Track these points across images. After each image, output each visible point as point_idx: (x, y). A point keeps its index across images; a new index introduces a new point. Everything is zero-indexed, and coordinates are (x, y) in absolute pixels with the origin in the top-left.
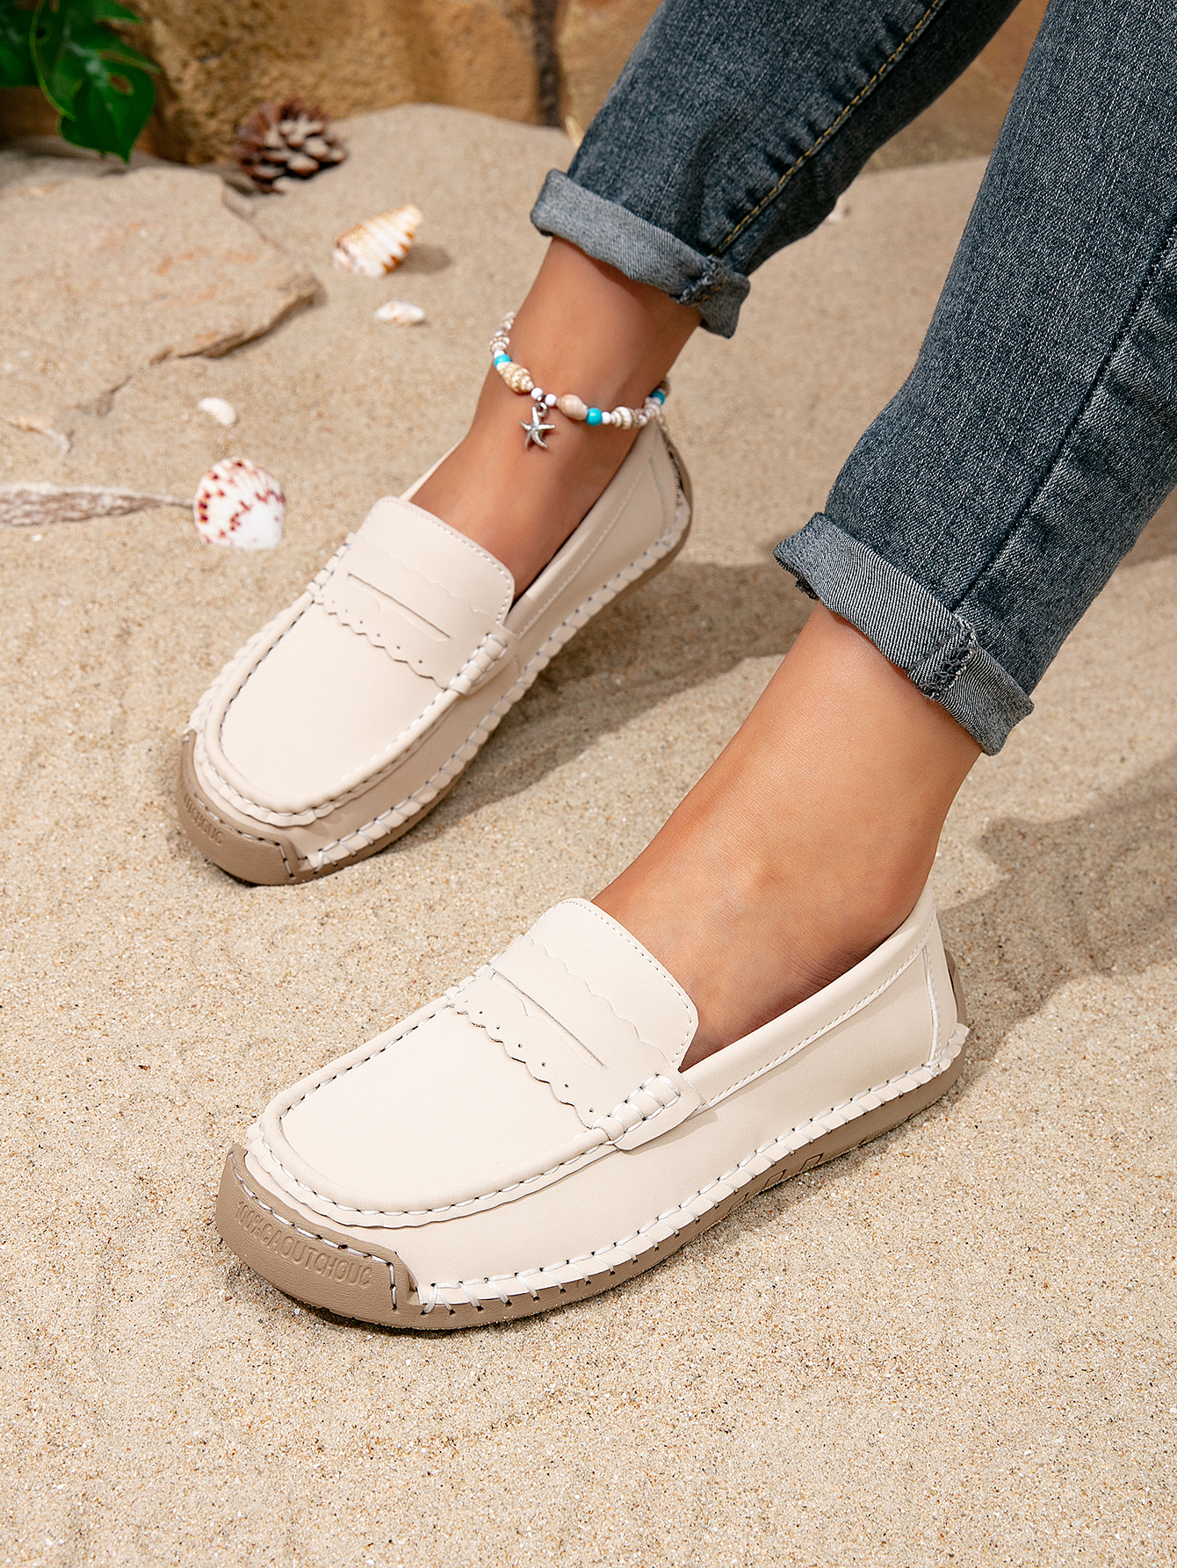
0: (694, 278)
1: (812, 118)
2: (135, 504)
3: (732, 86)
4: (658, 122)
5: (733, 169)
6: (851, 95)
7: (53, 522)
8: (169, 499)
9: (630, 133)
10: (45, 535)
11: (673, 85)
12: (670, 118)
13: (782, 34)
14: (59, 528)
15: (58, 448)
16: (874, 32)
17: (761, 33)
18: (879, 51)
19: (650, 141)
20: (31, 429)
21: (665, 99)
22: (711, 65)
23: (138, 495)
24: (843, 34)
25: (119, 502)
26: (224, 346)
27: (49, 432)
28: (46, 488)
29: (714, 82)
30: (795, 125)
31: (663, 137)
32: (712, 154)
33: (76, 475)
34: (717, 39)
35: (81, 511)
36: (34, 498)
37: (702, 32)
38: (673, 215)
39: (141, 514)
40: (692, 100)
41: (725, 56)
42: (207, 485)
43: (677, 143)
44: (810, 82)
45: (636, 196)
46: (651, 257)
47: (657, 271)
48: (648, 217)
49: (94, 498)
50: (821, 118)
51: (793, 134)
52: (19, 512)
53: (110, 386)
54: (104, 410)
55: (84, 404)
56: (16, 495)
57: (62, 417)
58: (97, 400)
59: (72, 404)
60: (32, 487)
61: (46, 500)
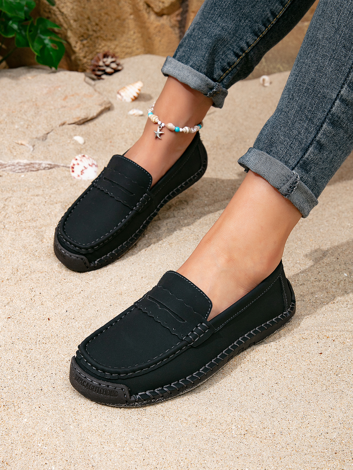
0: (211, 89)
1: (248, 41)
2: (52, 166)
3: (223, 30)
4: (201, 41)
5: (223, 56)
6: (260, 34)
7: (28, 171)
8: (62, 165)
9: (193, 45)
10: (25, 175)
11: (206, 30)
12: (204, 40)
13: (239, 15)
14: (29, 173)
15: (30, 149)
16: (267, 14)
17: (233, 14)
18: (268, 20)
19: (198, 47)
20: (22, 144)
21: (203, 34)
22: (217, 24)
23: (53, 164)
24: (257, 15)
25: (47, 166)
26: (82, 121)
27: (27, 145)
28: (25, 161)
29: (219, 29)
30: (243, 43)
31: (202, 45)
32: (217, 51)
33: (34, 158)
34: (220, 16)
35: (36, 168)
36: (22, 164)
37: (215, 14)
38: (205, 69)
39: (54, 169)
40: (211, 34)
41: (222, 21)
42: (74, 162)
43: (207, 47)
44: (247, 30)
45: (194, 63)
46: (199, 82)
47: (200, 86)
48: (198, 70)
49: (40, 164)
50: (250, 41)
51: (242, 46)
52: (17, 169)
53: (47, 132)
54: (44, 139)
55: (38, 137)
56: (17, 164)
57: (31, 141)
58: (42, 136)
59: (35, 137)
60: (21, 161)
61: (25, 165)
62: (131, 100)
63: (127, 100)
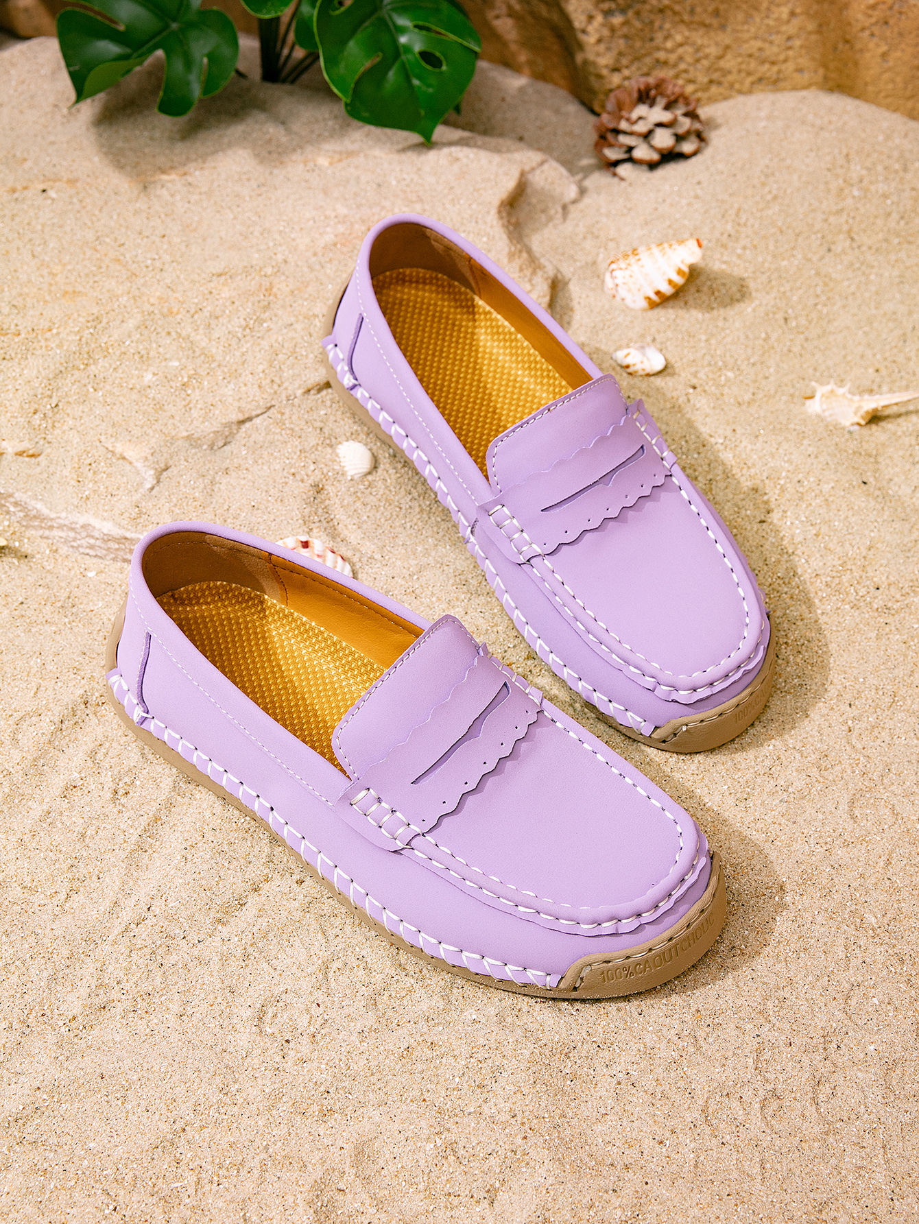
7: (114, 559)
10: (99, 571)
15: (140, 484)
20: (124, 458)
27: (139, 465)
28: (108, 527)
33: (142, 520)
36: (96, 534)
52: (85, 544)
53: (241, 417)
54: (221, 444)
55: (196, 435)
56: (82, 527)
57: (164, 449)
58: (215, 432)
59: (185, 434)
60: (96, 523)
61: (108, 539)
62: (644, 304)
63: (629, 302)
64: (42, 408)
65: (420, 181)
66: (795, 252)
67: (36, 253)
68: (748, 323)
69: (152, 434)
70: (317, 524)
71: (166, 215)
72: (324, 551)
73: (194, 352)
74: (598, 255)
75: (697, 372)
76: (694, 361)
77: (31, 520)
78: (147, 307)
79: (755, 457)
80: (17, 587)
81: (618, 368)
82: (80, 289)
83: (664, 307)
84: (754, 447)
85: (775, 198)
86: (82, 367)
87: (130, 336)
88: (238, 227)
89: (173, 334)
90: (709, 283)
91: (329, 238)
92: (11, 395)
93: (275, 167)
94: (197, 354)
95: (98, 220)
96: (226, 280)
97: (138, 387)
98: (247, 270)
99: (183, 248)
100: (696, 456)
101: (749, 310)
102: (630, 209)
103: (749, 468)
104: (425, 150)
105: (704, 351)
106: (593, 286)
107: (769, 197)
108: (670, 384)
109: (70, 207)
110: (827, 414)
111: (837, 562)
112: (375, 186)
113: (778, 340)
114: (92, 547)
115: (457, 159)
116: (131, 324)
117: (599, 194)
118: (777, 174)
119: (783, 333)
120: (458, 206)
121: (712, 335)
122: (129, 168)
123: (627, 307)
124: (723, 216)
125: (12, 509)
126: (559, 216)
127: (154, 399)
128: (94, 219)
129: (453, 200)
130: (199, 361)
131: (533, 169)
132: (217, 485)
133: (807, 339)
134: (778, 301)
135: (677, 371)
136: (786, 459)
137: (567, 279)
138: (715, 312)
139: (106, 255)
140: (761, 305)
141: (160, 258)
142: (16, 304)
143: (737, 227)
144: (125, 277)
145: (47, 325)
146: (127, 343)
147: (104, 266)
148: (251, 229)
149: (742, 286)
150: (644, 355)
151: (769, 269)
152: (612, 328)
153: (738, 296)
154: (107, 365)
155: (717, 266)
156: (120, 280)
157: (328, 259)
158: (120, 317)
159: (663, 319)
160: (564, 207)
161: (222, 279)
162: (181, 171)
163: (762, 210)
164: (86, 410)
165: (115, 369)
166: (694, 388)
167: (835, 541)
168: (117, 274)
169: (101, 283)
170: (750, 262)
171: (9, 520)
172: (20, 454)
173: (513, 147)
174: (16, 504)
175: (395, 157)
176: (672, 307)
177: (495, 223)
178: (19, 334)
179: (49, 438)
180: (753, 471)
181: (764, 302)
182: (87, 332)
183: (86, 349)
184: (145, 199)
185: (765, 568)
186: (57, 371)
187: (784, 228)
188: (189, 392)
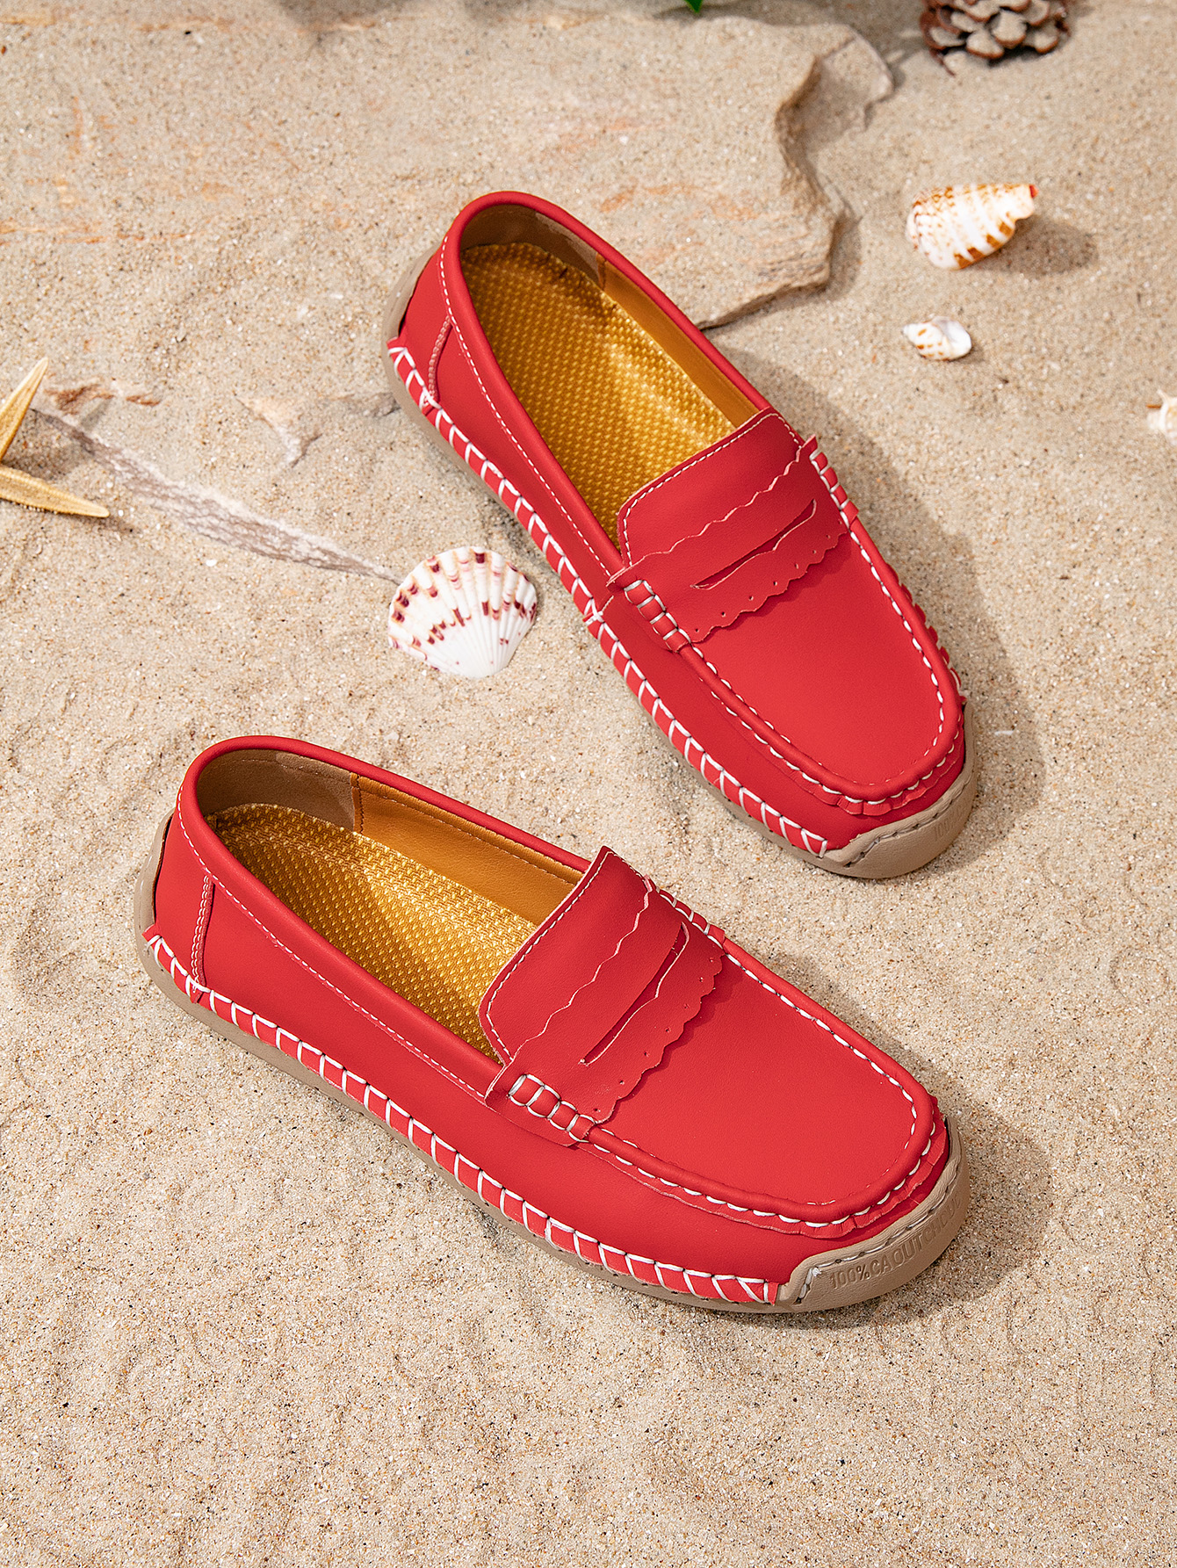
2: (337, 562)
7: (241, 547)
8: (381, 570)
10: (221, 560)
14: (246, 555)
15: (281, 456)
20: (263, 419)
23: (344, 554)
27: (282, 430)
28: (236, 508)
33: (279, 503)
35: (273, 548)
36: (221, 514)
42: (421, 575)
49: (289, 540)
54: (387, 410)
55: (356, 397)
56: (204, 502)
57: (315, 412)
58: (380, 395)
59: (343, 394)
60: (222, 500)
61: (235, 521)
62: (953, 263)
63: (934, 258)
64: (164, 341)
65: (679, 66)
66: (1164, 204)
67: (172, 125)
68: (1088, 297)
69: (301, 390)
70: (499, 528)
71: (344, 85)
72: (503, 568)
73: (364, 281)
74: (904, 180)
75: (1012, 359)
76: (1010, 344)
77: (141, 483)
78: (308, 215)
79: (1067, 490)
80: (118, 572)
81: (909, 347)
82: (226, 182)
83: (980, 268)
84: (1068, 477)
85: (1147, 126)
86: (220, 289)
87: (283, 254)
88: (435, 111)
89: (339, 254)
90: (1044, 238)
91: (552, 138)
92: (127, 320)
93: (491, 25)
94: (367, 285)
95: (255, 83)
96: (413, 185)
97: (289, 324)
98: (441, 175)
99: (362, 135)
100: (992, 478)
101: (1093, 279)
102: (954, 121)
103: (1057, 503)
104: (691, 18)
105: (1024, 332)
106: (891, 228)
107: (1139, 125)
108: (974, 375)
109: (219, 60)
110: (1172, 435)
111: (1150, 644)
112: (619, 68)
113: (1125, 324)
114: (214, 528)
115: (732, 37)
116: (287, 236)
117: (918, 90)
118: (1154, 92)
119: (1134, 314)
120: (724, 108)
121: (1039, 310)
122: (299, 10)
123: (932, 265)
124: (1075, 146)
125: (118, 467)
126: (860, 121)
127: (307, 343)
128: (250, 80)
129: (719, 97)
130: (369, 295)
131: (833, 52)
132: (378, 465)
133: (1163, 326)
134: (1132, 270)
135: (986, 354)
136: (1106, 497)
137: (857, 218)
138: (1047, 278)
139: (261, 136)
140: (1109, 273)
141: (331, 146)
142: (142, 196)
143: (1091, 163)
144: (283, 170)
145: (180, 228)
146: (279, 262)
147: (258, 152)
148: (452, 115)
149: (1088, 245)
150: (944, 333)
151: (1127, 224)
152: (908, 291)
153: (1080, 258)
154: (251, 290)
155: (1058, 215)
156: (277, 174)
157: (546, 168)
158: (273, 226)
159: (976, 284)
160: (869, 109)
161: (410, 182)
162: (369, 19)
163: (1127, 142)
164: (221, 349)
165: (261, 296)
166: (1006, 382)
167: (1151, 616)
168: (273, 165)
169: (252, 176)
170: (1102, 214)
171: (113, 481)
172: (134, 399)
173: (810, 17)
174: (123, 462)
175: (651, 25)
176: (991, 269)
177: (770, 137)
178: (143, 238)
179: (171, 381)
180: (1062, 508)
181: (1114, 270)
182: (229, 243)
183: (226, 266)
184: (319, 57)
185: (1059, 640)
186: (188, 294)
187: (1153, 170)
188: (353, 336)
